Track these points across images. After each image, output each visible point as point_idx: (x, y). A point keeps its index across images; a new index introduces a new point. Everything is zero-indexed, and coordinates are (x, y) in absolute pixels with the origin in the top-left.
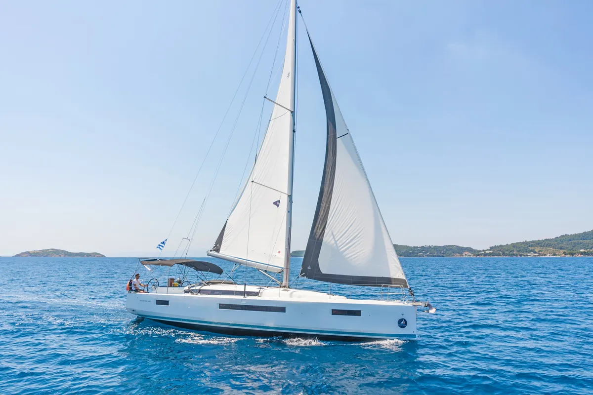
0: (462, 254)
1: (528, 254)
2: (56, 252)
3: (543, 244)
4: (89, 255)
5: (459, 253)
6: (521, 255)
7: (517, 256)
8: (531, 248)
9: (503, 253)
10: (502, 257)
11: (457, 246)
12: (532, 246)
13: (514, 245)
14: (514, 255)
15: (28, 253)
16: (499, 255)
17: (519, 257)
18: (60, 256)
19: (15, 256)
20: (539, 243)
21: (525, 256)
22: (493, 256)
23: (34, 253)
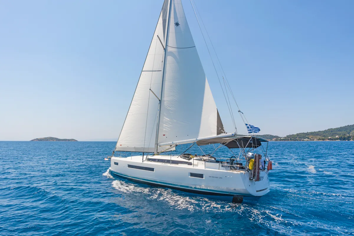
0: (272, 139)
1: (305, 140)
2: (52, 139)
3: (314, 134)
4: (69, 140)
5: (270, 139)
6: (300, 140)
7: (298, 141)
8: (307, 136)
9: (291, 139)
10: (290, 141)
11: (271, 135)
12: (308, 135)
13: (298, 135)
14: (296, 140)
15: (37, 139)
16: (288, 140)
17: (299, 141)
18: (54, 141)
19: (31, 141)
20: (312, 133)
21: (302, 140)
22: (285, 140)
23: (40, 139)
